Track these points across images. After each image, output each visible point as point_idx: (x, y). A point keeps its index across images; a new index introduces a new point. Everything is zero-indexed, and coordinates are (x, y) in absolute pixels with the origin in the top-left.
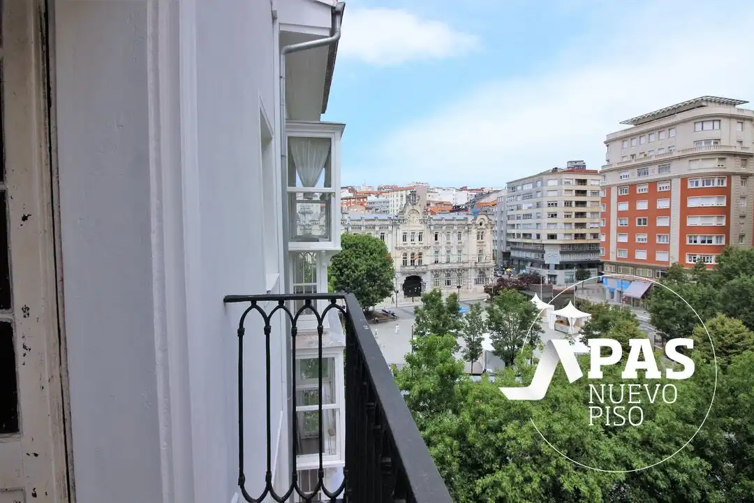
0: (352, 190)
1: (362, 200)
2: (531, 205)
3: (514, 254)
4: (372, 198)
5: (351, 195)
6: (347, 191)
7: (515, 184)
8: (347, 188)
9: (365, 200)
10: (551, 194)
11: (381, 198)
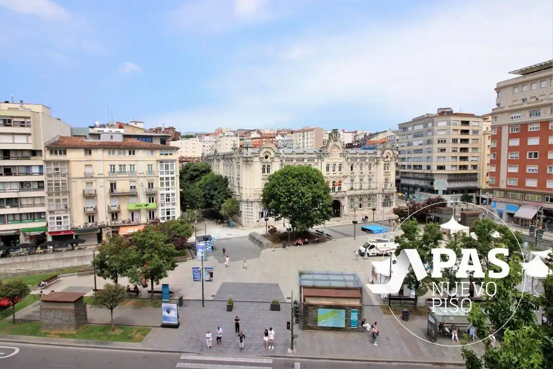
0: (259, 132)
1: (271, 139)
2: (422, 142)
3: (403, 181)
4: (279, 138)
5: (258, 136)
6: (256, 133)
7: (406, 125)
8: (255, 130)
9: (274, 139)
10: (440, 133)
11: (286, 138)
